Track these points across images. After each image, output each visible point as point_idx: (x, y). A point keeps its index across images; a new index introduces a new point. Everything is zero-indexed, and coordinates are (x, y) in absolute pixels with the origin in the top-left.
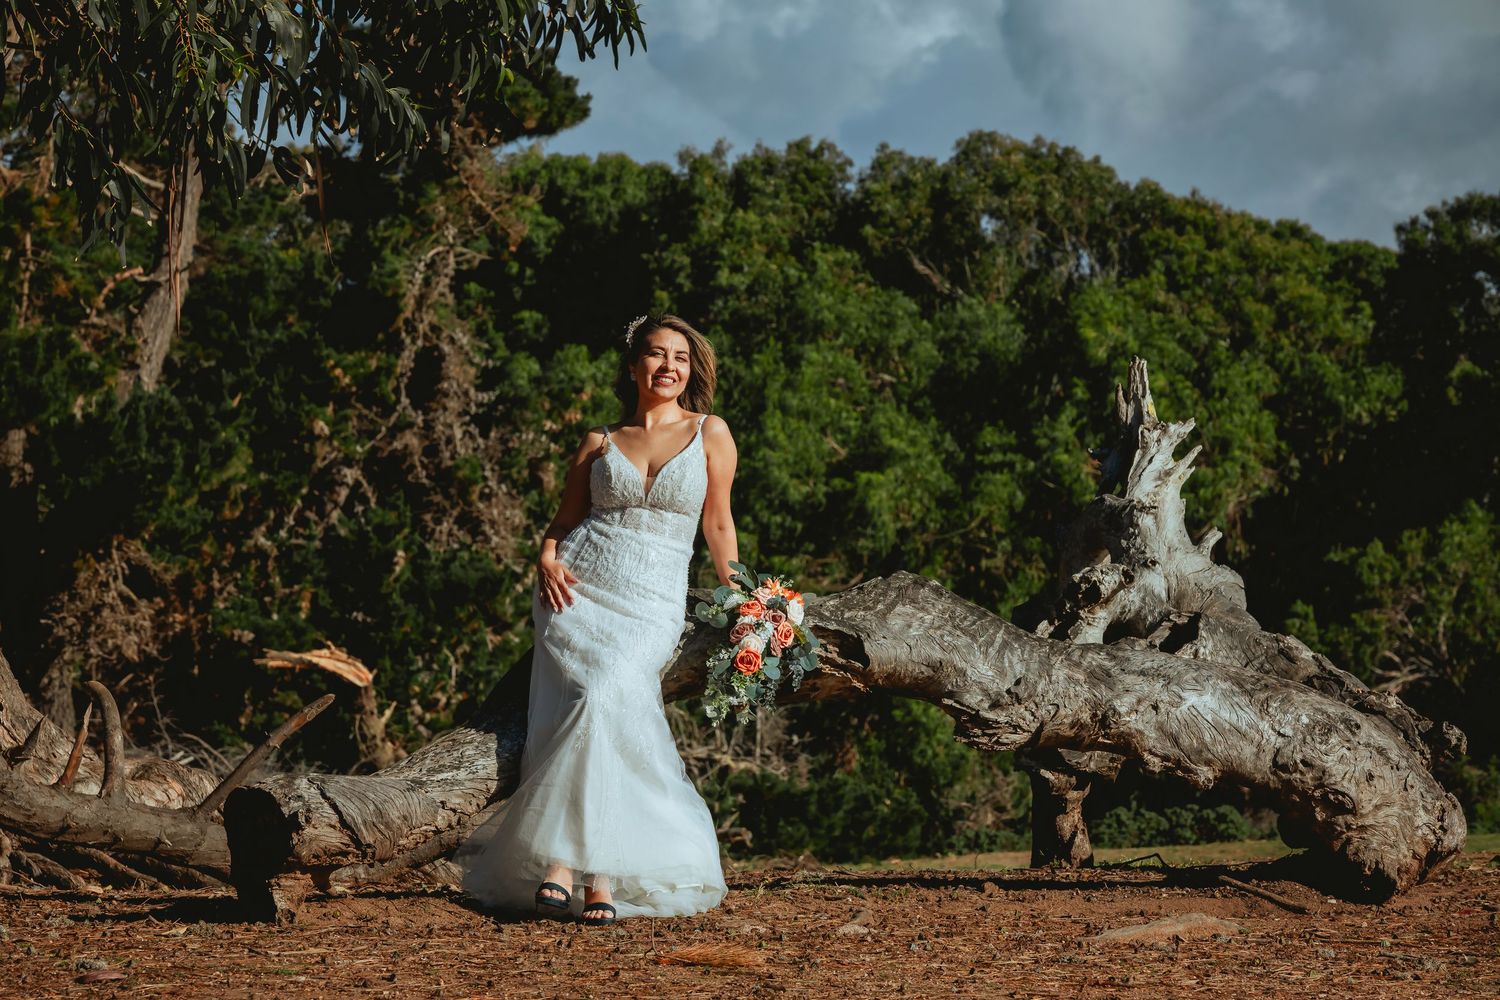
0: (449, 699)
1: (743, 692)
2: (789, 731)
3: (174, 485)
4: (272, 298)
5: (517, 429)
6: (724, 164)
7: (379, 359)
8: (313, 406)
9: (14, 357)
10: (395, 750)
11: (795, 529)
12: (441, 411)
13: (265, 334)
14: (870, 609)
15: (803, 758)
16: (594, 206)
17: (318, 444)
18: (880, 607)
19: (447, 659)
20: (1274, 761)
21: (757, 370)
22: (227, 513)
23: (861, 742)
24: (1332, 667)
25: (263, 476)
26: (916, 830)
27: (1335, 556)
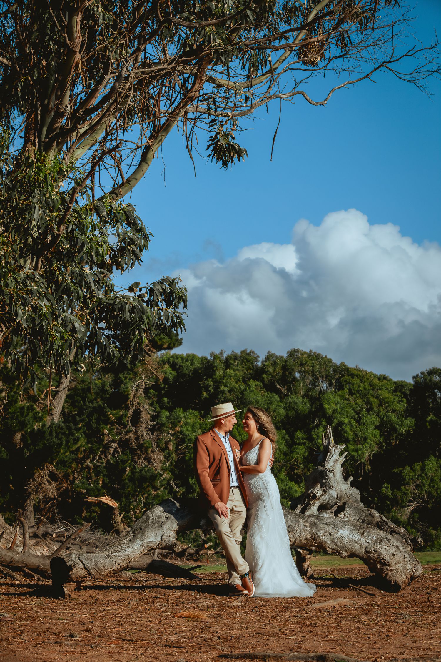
0: (140, 511)
3: (63, 449)
4: (93, 394)
5: (162, 433)
6: (223, 357)
7: (123, 412)
8: (104, 425)
9: (18, 412)
10: (124, 526)
12: (140, 427)
13: (91, 405)
16: (186, 368)
17: (105, 436)
19: (141, 498)
20: (365, 550)
22: (79, 456)
24: (385, 519)
25: (89, 445)
27: (395, 470)
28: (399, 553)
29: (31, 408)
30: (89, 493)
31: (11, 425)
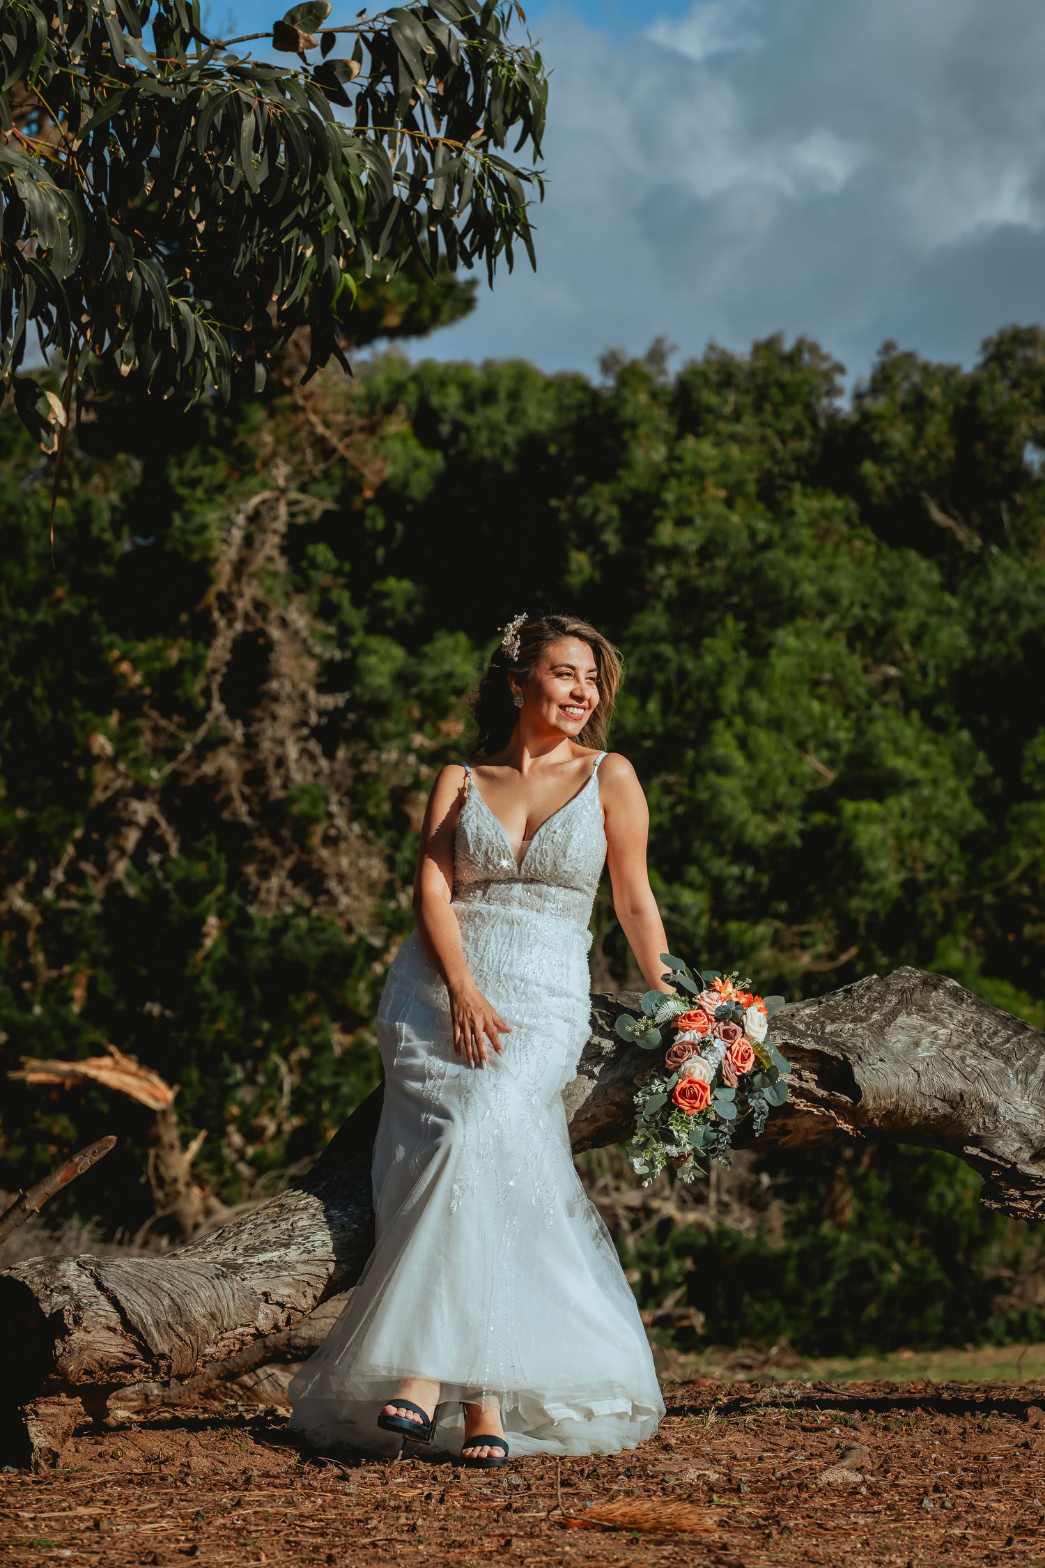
0: (279, 1126)
1: (684, 1136)
2: (756, 1168)
4: (33, 563)
5: (374, 745)
6: (663, 372)
7: (182, 650)
8: (90, 715)
10: (204, 1199)
11: (760, 884)
12: (267, 723)
13: (23, 615)
14: (861, 1020)
15: (776, 1207)
16: (483, 437)
17: (98, 768)
18: (876, 1016)
19: (276, 1069)
21: (709, 660)
23: (857, 1184)
25: (21, 814)
26: (937, 1310)
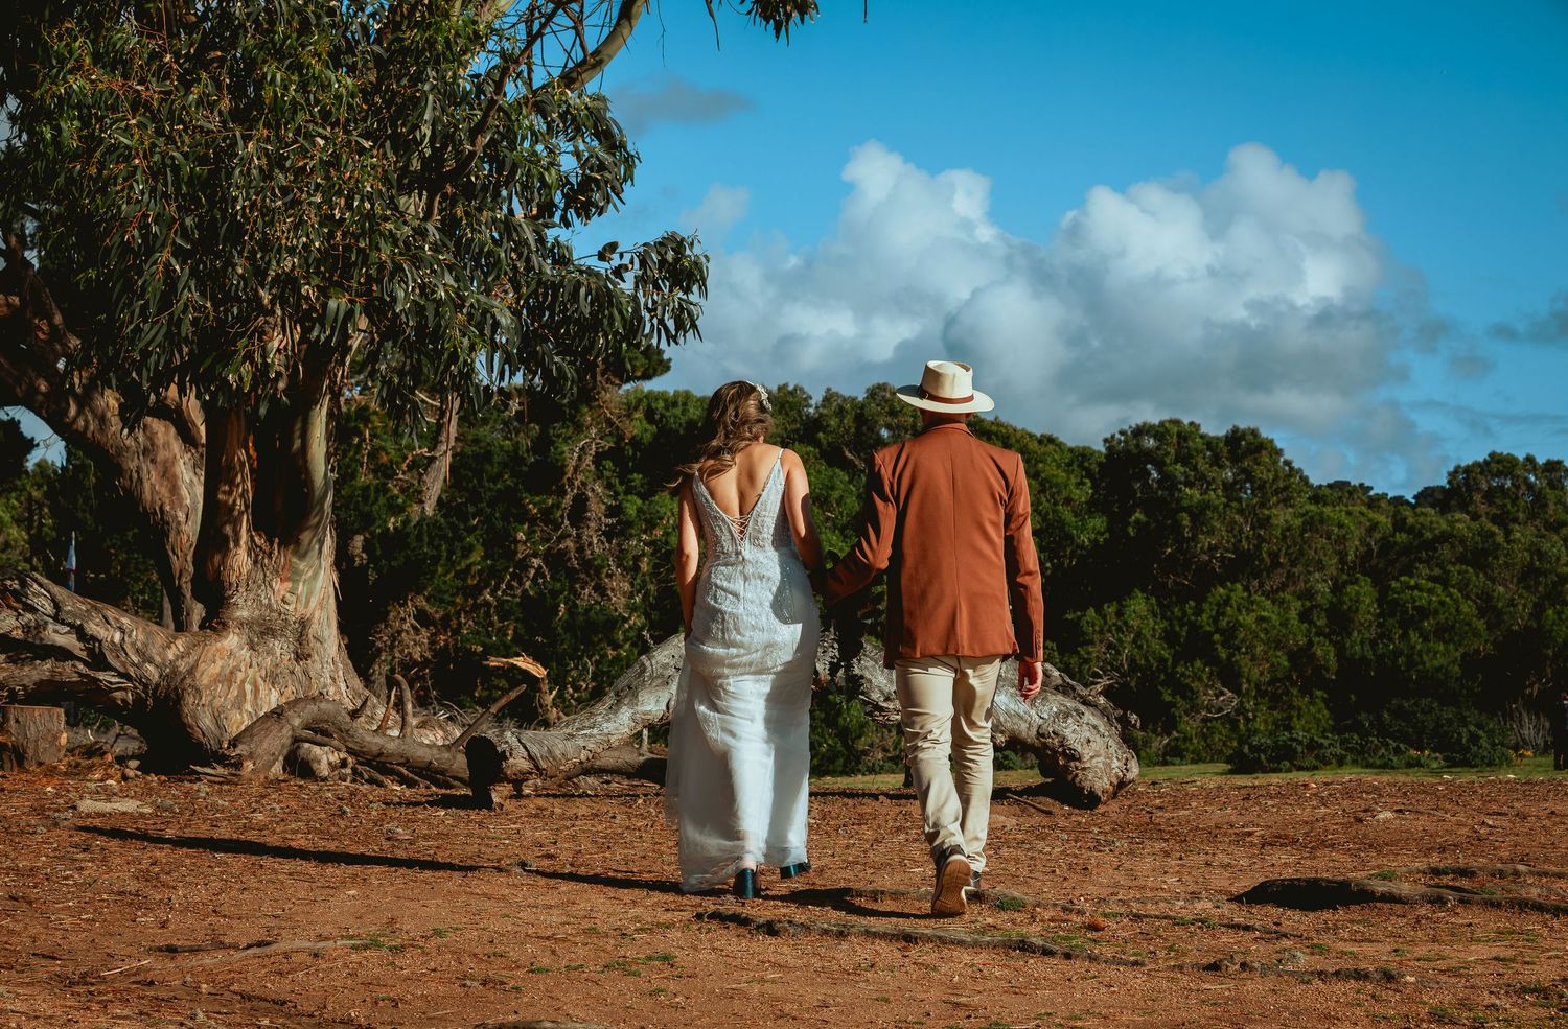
0: (587, 685)
3: (441, 566)
4: (496, 465)
5: (627, 539)
7: (553, 500)
8: (517, 524)
9: (358, 495)
10: (558, 714)
12: (586, 528)
13: (492, 485)
16: (672, 420)
17: (519, 545)
19: (586, 663)
20: (1038, 731)
22: (469, 581)
24: (1069, 680)
25: (489, 562)
27: (1069, 617)
28: (1098, 738)
29: (382, 489)
30: (488, 651)
31: (345, 519)
